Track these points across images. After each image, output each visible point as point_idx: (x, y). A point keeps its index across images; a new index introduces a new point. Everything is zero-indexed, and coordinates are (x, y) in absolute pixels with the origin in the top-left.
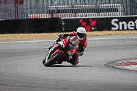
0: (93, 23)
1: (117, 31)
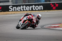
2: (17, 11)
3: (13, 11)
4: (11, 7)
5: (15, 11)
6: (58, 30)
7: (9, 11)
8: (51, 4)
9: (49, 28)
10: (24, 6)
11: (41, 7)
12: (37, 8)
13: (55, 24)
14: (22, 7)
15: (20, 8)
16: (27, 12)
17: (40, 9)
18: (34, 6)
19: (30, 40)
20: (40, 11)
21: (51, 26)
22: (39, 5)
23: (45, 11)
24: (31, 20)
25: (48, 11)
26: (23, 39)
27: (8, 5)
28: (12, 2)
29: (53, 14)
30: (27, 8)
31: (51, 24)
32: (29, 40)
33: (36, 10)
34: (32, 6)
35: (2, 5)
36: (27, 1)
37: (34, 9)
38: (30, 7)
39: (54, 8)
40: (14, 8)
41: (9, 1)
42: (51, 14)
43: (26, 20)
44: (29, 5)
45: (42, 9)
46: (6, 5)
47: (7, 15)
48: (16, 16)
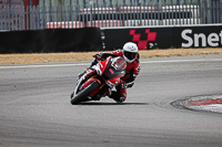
0: (152, 36)
1: (191, 50)
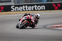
2: (19, 11)
3: (15, 11)
4: (13, 7)
5: (17, 11)
6: (60, 30)
7: (11, 11)
8: (53, 4)
9: (51, 28)
10: (26, 6)
11: (43, 7)
12: (39, 8)
13: (57, 24)
14: (24, 7)
15: (22, 8)
16: (29, 12)
17: (42, 9)
18: (36, 6)
19: (33, 40)
20: (42, 11)
21: (53, 26)
22: (41, 5)
23: (47, 11)
24: (29, 20)
25: (50, 11)
26: (25, 39)
27: (10, 5)
28: (14, 2)
29: (55, 14)
30: (29, 8)
31: (53, 24)
32: (31, 40)
33: (38, 10)
34: (34, 6)
35: (4, 5)
36: (29, 1)
37: (36, 9)
38: (32, 7)
39: (56, 8)
40: (16, 8)
41: (11, 1)
42: (53, 14)
43: (25, 20)
44: (31, 5)
45: (44, 9)
46: (8, 5)
47: (9, 14)
48: (18, 16)
